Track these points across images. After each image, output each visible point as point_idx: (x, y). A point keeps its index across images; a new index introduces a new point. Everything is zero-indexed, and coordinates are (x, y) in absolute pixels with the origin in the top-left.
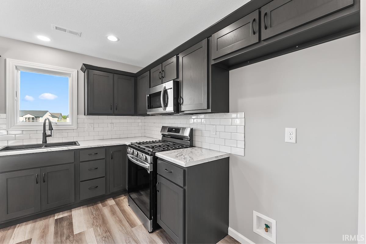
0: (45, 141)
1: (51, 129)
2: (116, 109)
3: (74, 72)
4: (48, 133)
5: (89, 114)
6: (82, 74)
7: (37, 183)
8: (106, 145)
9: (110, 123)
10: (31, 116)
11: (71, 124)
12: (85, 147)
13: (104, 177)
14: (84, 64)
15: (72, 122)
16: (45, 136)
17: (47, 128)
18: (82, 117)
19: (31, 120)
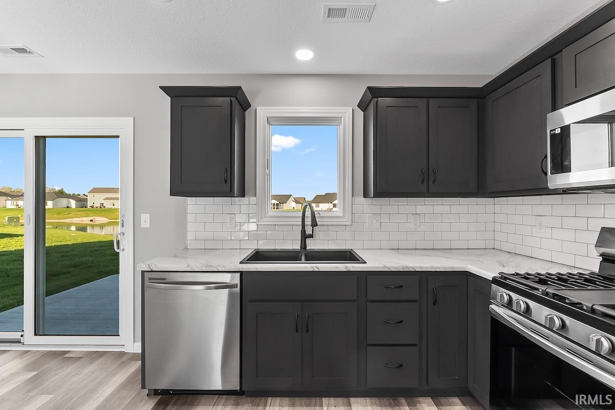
0: (304, 245)
1: (314, 224)
2: (434, 182)
3: (347, 112)
4: (309, 231)
5: (378, 194)
6: (360, 114)
7: (297, 331)
8: (421, 268)
9: (413, 214)
10: (276, 202)
11: (341, 215)
12: (377, 268)
13: (415, 345)
14: (369, 88)
15: (344, 212)
16: (305, 237)
17: (308, 221)
18: (360, 200)
19: (276, 207)
